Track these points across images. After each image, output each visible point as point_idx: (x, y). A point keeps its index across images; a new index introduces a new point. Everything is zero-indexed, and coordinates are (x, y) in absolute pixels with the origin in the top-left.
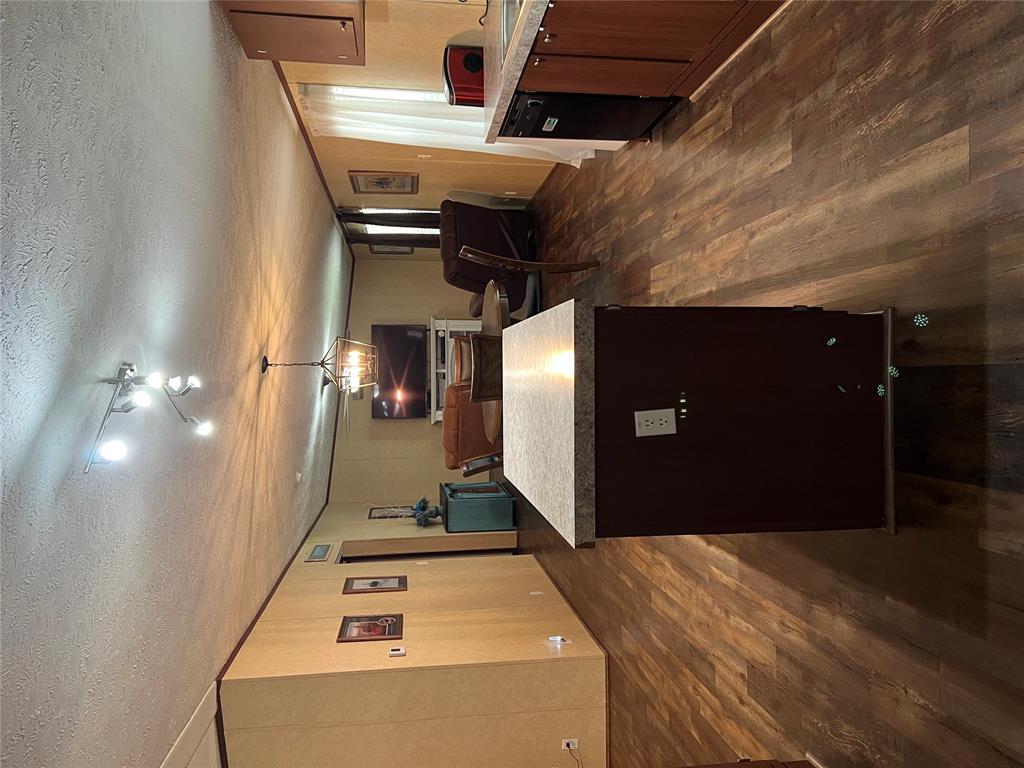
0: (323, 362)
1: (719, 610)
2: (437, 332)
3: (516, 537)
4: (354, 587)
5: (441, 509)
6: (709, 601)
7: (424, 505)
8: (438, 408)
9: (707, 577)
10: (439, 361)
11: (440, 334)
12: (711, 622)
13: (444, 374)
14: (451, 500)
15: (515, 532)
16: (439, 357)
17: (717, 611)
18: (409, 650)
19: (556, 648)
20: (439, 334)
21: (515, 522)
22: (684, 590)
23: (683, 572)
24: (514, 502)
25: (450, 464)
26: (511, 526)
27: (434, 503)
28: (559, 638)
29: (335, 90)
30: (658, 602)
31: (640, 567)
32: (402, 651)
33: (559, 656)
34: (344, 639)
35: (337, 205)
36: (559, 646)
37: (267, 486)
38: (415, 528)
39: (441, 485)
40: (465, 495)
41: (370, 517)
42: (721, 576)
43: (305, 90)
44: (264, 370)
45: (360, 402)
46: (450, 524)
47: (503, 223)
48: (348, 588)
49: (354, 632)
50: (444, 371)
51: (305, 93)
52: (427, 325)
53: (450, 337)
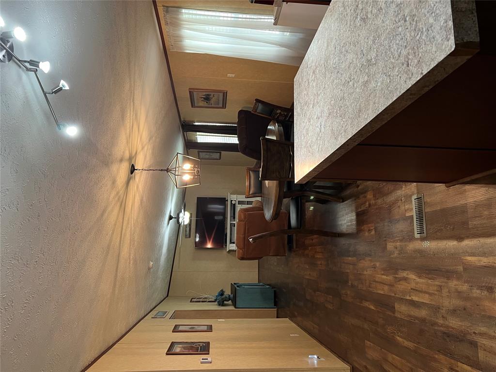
0: (168, 169)
1: (478, 291)
2: (231, 201)
3: (276, 312)
4: (179, 329)
5: (232, 296)
6: (465, 287)
7: (222, 293)
8: (231, 242)
9: (460, 268)
10: (232, 218)
11: (233, 202)
12: (468, 304)
13: (234, 224)
14: (238, 288)
15: (276, 309)
16: (232, 215)
17: (476, 292)
18: (213, 360)
19: (314, 363)
21: (276, 304)
22: (432, 290)
23: (430, 276)
24: (275, 291)
25: (241, 256)
26: (272, 305)
27: (228, 292)
28: (316, 357)
29: (183, 11)
30: (402, 309)
31: (383, 290)
32: (209, 360)
33: (316, 366)
34: (170, 352)
35: (182, 120)
36: (316, 361)
37: (130, 256)
38: (217, 306)
39: (231, 284)
40: (246, 287)
41: (191, 301)
42: (480, 261)
43: (167, 9)
44: (132, 172)
45: (189, 239)
46: (237, 303)
48: (176, 330)
49: (178, 349)
50: (234, 222)
51: (167, 12)
52: (226, 198)
53: (239, 204)
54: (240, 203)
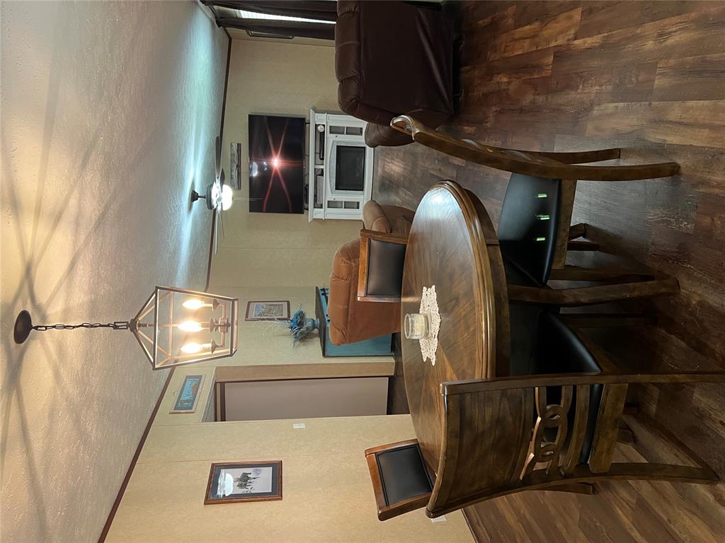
0: (134, 321)
2: (317, 126)
5: (318, 322)
8: (315, 205)
10: (318, 155)
13: (322, 170)
16: (318, 151)
20: (319, 128)
26: (388, 351)
39: (317, 288)
46: (327, 348)
47: (423, 26)
50: (322, 167)
52: (307, 119)
53: (330, 133)
54: (334, 130)
